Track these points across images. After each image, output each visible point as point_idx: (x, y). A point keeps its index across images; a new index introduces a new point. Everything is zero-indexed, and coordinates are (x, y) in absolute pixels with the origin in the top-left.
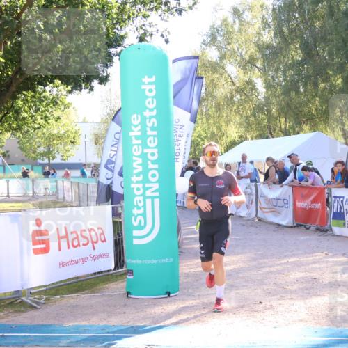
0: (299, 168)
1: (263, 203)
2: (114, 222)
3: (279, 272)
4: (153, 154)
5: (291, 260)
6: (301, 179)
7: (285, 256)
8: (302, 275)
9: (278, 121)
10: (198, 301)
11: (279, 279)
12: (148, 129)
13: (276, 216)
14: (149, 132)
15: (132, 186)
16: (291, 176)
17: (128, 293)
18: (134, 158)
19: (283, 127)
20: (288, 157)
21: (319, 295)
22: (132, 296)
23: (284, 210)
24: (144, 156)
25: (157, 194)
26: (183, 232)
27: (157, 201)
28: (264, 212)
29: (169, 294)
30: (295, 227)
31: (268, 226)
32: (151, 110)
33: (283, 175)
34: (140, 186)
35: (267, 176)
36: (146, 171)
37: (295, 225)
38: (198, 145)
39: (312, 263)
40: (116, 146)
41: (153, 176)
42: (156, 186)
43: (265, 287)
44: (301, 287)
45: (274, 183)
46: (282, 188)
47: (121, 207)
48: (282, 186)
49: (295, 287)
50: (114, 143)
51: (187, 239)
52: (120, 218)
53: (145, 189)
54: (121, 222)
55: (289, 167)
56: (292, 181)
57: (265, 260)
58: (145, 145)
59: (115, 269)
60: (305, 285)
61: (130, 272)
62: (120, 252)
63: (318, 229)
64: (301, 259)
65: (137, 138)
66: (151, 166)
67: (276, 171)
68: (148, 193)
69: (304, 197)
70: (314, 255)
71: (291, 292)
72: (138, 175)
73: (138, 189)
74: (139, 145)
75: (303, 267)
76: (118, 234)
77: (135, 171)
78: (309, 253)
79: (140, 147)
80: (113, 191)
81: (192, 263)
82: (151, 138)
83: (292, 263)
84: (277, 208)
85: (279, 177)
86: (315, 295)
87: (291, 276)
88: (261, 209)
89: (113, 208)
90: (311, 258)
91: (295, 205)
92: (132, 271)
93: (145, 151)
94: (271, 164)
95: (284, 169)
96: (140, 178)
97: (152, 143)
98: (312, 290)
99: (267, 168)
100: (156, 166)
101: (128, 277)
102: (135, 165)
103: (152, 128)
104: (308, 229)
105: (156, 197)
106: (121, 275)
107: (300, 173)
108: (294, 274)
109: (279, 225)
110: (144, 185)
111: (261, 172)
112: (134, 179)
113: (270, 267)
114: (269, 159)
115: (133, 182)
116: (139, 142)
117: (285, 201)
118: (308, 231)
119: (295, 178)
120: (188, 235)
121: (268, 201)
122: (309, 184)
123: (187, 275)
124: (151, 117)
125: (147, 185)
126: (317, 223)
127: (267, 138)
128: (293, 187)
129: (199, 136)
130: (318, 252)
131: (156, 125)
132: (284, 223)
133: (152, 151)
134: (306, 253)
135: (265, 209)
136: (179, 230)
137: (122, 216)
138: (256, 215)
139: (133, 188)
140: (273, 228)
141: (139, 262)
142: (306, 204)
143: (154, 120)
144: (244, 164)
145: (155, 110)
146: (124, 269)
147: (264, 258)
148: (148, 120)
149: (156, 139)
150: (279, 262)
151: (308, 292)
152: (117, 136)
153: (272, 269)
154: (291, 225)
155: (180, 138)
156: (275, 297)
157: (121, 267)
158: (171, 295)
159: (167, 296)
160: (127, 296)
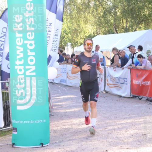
0: (136, 56)
1: (109, 81)
2: (3, 93)
3: (120, 129)
4: (31, 45)
5: (129, 121)
6: (137, 64)
7: (124, 118)
8: (136, 131)
9: (121, 22)
10: (63, 149)
11: (120, 134)
13: (118, 90)
15: (16, 67)
16: (130, 62)
17: (13, 144)
18: (18, 47)
19: (125, 25)
20: (128, 47)
21: (148, 146)
22: (16, 146)
23: (125, 86)
24: (24, 46)
25: (34, 74)
26: (53, 101)
28: (110, 87)
29: (42, 144)
30: (131, 98)
31: (113, 97)
33: (124, 61)
34: (22, 67)
35: (113, 61)
36: (26, 57)
37: (132, 96)
38: (63, 38)
39: (142, 124)
40: (4, 37)
42: (34, 68)
43: (110, 140)
44: (135, 140)
45: (118, 67)
46: (123, 70)
47: (8, 82)
48: (123, 69)
49: (131, 140)
50: (3, 35)
51: (56, 106)
52: (8, 90)
53: (26, 70)
54: (8, 93)
55: (128, 55)
56: (130, 65)
57: (110, 121)
59: (4, 127)
60: (137, 139)
61: (15, 129)
62: (7, 115)
63: (147, 100)
64: (136, 121)
66: (29, 53)
67: (119, 58)
68: (28, 73)
69: (139, 77)
70: (144, 117)
71: (128, 143)
72: (20, 60)
73: (20, 70)
74: (21, 37)
75: (136, 126)
76: (6, 102)
77: (18, 57)
78: (142, 116)
79: (22, 39)
80: (2, 71)
81: (59, 123)
82: (30, 33)
83: (129, 123)
84: (119, 84)
85: (121, 62)
86: (144, 146)
87: (128, 133)
88: (108, 85)
89: (2, 83)
90: (143, 120)
91: (132, 82)
92: (16, 128)
93: (26, 42)
94: (116, 53)
95: (125, 56)
96: (22, 62)
97: (31, 36)
98: (142, 142)
99: (113, 55)
100: (33, 54)
101: (13, 133)
102: (18, 52)
104: (140, 99)
105: (33, 76)
106: (8, 131)
107: (136, 59)
108: (130, 131)
109: (121, 96)
110: (25, 67)
111: (108, 59)
112: (18, 62)
113: (114, 125)
114: (114, 49)
115: (16, 65)
116: (21, 35)
117: (125, 80)
118: (141, 101)
119: (133, 63)
120: (56, 103)
121: (113, 79)
122: (142, 67)
123: (55, 131)
125: (27, 67)
126: (147, 95)
127: (113, 33)
128: (131, 69)
129: (65, 32)
130: (147, 115)
132: (124, 95)
133: (31, 43)
134: (139, 116)
135: (111, 84)
136: (50, 99)
137: (9, 89)
138: (104, 89)
139: (17, 69)
140: (117, 98)
141: (21, 122)
142: (140, 82)
144: (97, 52)
146: (11, 127)
147: (110, 119)
149: (33, 33)
150: (119, 123)
151: (139, 143)
152: (5, 30)
153: (115, 127)
154: (129, 96)
155: (49, 33)
156: (117, 147)
157: (9, 125)
158: (44, 145)
159: (41, 146)
160: (13, 146)
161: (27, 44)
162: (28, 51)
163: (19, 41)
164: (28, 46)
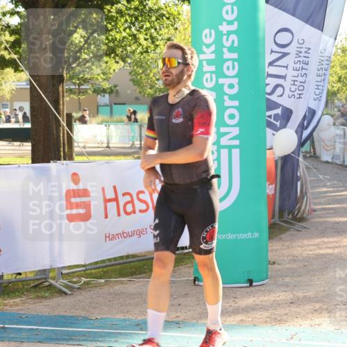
4: (231, 86)
12: (225, 50)
14: (227, 55)
17: (195, 279)
22: (201, 283)
25: (237, 142)
27: (236, 153)
29: (251, 282)
32: (230, 23)
41: (232, 117)
42: (236, 131)
58: (220, 74)
65: (210, 62)
66: (228, 102)
74: (212, 73)
79: (214, 76)
82: (229, 63)
93: (221, 81)
97: (231, 70)
100: (236, 103)
103: (231, 49)
105: (235, 147)
110: (218, 130)
124: (229, 33)
125: (223, 130)
131: (236, 45)
133: (231, 82)
143: (233, 37)
145: (236, 23)
148: (225, 37)
149: (236, 64)
158: (254, 284)
159: (248, 285)
160: (194, 283)
161: (223, 85)
162: (226, 97)
163: (209, 80)
164: (226, 89)
